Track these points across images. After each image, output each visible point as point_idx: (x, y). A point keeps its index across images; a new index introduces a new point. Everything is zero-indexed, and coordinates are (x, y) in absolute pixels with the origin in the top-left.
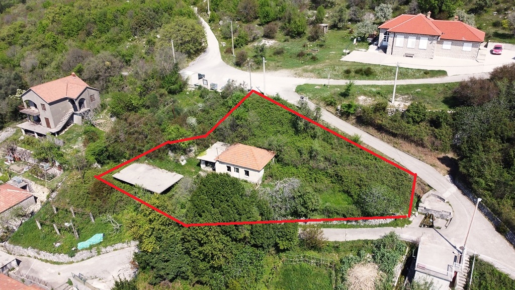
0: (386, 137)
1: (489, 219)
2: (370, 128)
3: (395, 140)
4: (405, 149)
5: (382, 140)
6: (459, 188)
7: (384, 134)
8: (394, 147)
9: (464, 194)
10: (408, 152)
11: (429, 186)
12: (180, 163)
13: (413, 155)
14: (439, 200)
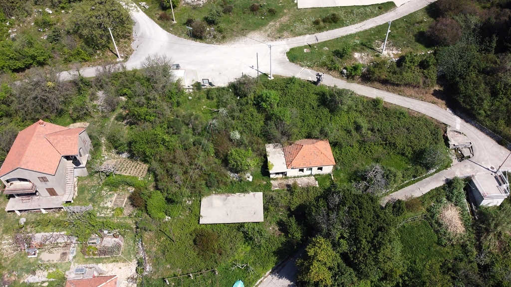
0: (390, 87)
1: (490, 137)
2: (376, 83)
3: (398, 89)
4: (408, 94)
5: (388, 91)
6: (461, 118)
7: (388, 86)
8: (399, 94)
9: (467, 122)
10: (410, 96)
11: (444, 124)
12: (248, 180)
13: (416, 98)
14: (456, 133)
